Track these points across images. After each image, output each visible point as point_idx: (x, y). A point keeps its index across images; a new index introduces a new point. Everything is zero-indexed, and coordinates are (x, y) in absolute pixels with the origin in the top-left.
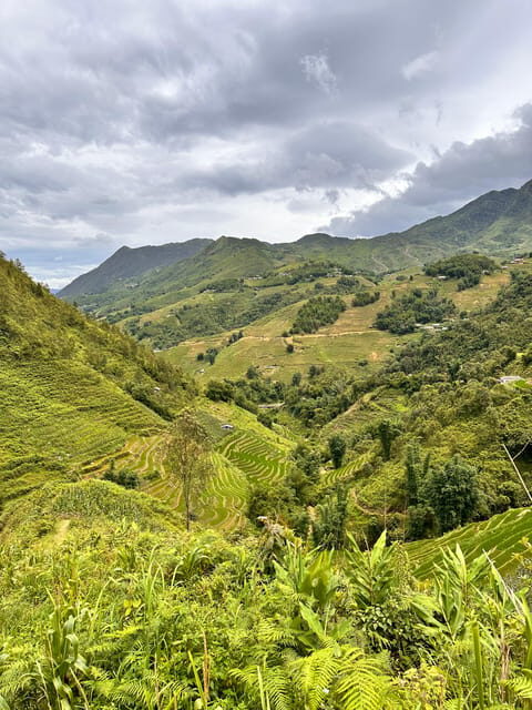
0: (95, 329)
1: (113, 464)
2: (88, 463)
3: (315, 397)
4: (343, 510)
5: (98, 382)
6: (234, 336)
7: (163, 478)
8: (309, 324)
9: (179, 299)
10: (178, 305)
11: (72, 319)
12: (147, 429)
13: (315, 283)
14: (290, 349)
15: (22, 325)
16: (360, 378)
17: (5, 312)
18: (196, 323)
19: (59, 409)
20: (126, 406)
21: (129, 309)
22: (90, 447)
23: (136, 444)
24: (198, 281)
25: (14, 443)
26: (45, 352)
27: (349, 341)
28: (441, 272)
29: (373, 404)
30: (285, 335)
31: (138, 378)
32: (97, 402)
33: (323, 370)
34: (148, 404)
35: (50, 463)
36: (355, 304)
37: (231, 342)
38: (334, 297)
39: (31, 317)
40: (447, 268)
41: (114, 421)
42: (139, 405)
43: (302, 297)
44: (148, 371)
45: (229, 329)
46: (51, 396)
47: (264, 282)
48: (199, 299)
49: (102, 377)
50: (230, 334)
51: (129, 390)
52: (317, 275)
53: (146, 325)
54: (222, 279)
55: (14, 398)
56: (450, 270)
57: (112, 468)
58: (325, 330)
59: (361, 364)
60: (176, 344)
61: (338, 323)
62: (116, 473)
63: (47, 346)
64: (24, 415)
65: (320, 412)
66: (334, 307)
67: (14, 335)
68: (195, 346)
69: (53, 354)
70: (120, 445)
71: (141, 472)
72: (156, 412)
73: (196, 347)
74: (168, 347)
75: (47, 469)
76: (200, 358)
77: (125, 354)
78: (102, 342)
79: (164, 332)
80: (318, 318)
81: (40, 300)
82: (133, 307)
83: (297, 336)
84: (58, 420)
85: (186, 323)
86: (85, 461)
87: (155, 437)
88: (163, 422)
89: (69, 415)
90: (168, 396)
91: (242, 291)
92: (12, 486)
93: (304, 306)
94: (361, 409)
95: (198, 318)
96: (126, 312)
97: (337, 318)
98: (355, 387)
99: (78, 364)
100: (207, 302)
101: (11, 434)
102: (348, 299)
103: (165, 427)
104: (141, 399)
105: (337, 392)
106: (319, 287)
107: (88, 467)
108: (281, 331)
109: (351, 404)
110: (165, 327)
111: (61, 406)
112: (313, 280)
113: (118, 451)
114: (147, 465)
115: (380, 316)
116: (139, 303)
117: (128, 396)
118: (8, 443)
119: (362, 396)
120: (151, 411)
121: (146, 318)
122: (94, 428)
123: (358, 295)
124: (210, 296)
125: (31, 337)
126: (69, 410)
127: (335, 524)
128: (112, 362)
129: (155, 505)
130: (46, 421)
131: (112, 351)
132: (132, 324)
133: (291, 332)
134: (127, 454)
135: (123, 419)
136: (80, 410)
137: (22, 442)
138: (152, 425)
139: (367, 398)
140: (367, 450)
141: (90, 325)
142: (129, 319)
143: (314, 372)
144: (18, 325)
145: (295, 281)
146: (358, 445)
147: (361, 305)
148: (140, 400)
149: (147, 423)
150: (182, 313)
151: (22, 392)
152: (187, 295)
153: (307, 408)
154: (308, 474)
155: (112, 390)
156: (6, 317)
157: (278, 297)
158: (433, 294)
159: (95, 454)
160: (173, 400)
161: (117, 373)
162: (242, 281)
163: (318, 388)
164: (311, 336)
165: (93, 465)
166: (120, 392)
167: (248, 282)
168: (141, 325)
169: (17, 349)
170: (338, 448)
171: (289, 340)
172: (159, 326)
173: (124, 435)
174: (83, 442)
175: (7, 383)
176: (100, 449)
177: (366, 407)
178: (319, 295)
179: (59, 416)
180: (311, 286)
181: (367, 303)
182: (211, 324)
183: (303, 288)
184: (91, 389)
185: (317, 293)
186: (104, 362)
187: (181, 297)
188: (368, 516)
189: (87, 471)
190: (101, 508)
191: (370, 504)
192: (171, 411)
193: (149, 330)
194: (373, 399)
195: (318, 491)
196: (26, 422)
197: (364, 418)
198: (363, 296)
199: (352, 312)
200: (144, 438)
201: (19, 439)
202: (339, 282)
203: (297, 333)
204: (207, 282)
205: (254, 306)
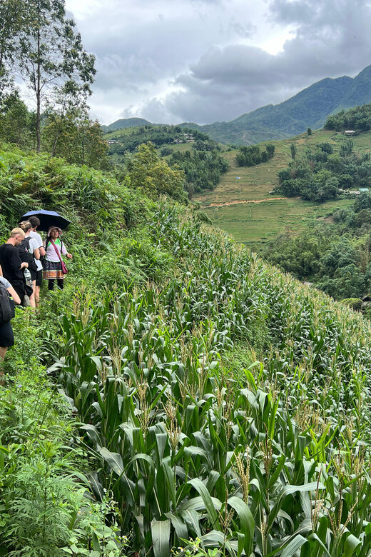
27: (243, 214)
28: (348, 125)
40: (355, 119)
56: (362, 121)
58: (201, 198)
61: (220, 189)
97: (217, 181)
106: (167, 153)
115: (283, 176)
123: (244, 150)
147: (249, 165)
158: (347, 150)
181: (258, 162)
198: (251, 151)
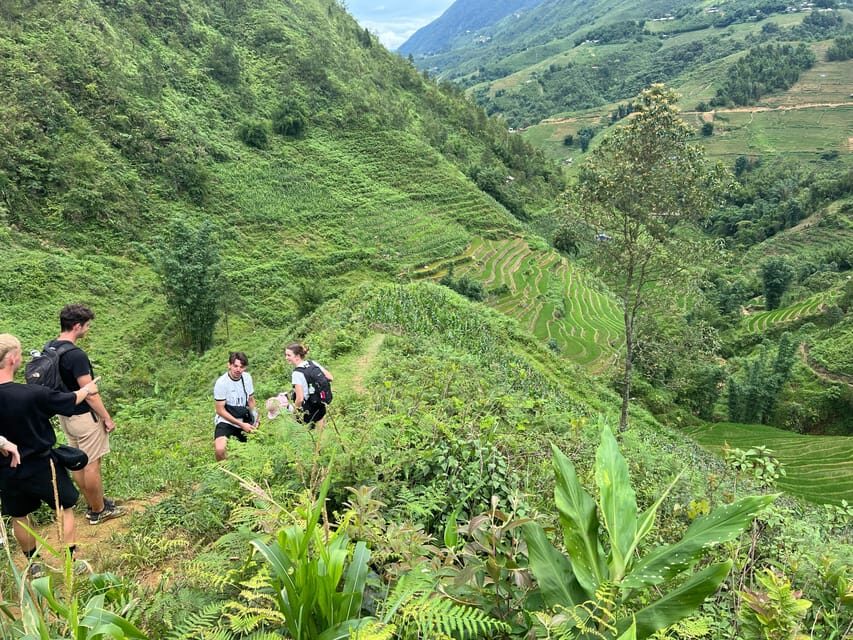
0: (434, 93)
1: (451, 269)
2: (421, 266)
3: (740, 204)
4: (785, 370)
5: (434, 163)
6: (621, 110)
7: (514, 295)
8: (745, 90)
9: (545, 57)
10: (542, 66)
11: (406, 78)
12: (495, 230)
13: (763, 23)
14: (707, 130)
15: (346, 81)
16: (824, 177)
17: (326, 64)
18: (566, 92)
19: (388, 195)
20: (471, 198)
21: (477, 73)
22: (424, 246)
23: (480, 248)
24: (572, 29)
25: (337, 232)
26: (372, 119)
27: (810, 119)
29: (845, 218)
30: (701, 108)
31: (486, 160)
32: (434, 189)
33: (758, 164)
34: (499, 197)
35: (376, 261)
36: (832, 57)
37: (615, 119)
38: (795, 45)
39: (356, 72)
41: (454, 216)
42: (486, 198)
43: (738, 47)
44: (498, 152)
45: (613, 100)
46: (380, 178)
47: (677, 24)
48: (574, 54)
49: (441, 157)
50: (614, 107)
51: (473, 176)
52: (768, 10)
53: (498, 95)
54: (612, 22)
55: (336, 177)
57: (451, 274)
58: (770, 99)
59: (826, 157)
60: (536, 122)
61: (795, 89)
62: (455, 280)
63: (376, 112)
64: (348, 200)
65: (747, 226)
66: (793, 62)
67: (336, 94)
68: (561, 124)
69: (382, 122)
70: (461, 248)
71: (487, 285)
72: (508, 208)
73: (564, 127)
74: (526, 125)
75: (373, 268)
76: (568, 142)
77: (470, 128)
78: (442, 111)
79: (521, 105)
80: (761, 81)
81: (368, 51)
82: (482, 70)
83: (720, 111)
84: (387, 209)
85: (552, 93)
86: (418, 263)
87: (504, 242)
88: (516, 222)
89: (400, 205)
90: (523, 189)
91: (640, 40)
92: (334, 284)
93: (741, 61)
94: (821, 225)
95: (569, 84)
96: (474, 78)
97: (795, 79)
98: (815, 189)
99: (412, 137)
100: (584, 60)
101: (333, 222)
102: (819, 48)
103: (519, 230)
104: (488, 188)
105: (781, 196)
106: (770, 29)
107: (421, 271)
108: (695, 102)
109: (803, 217)
110: (523, 99)
111: (390, 191)
112: (759, 19)
113: (457, 254)
114: (493, 277)
116: (490, 65)
117: (472, 184)
118: (329, 233)
119: (827, 204)
120: (501, 206)
121: (498, 84)
122: (430, 224)
123: (840, 42)
124: (590, 50)
125: (357, 99)
126: (400, 197)
127: (768, 388)
128: (453, 138)
129: (510, 329)
130: (373, 209)
131: (454, 124)
132: (480, 94)
133: (713, 104)
134: (469, 260)
135: (465, 214)
136: (414, 198)
137: (344, 232)
138: (502, 226)
139: (833, 208)
140: (827, 287)
141: (428, 87)
142: (477, 87)
143: (741, 167)
144: (340, 82)
145: (730, 21)
146: (811, 279)
147: (843, 59)
148: (488, 191)
149: (495, 222)
150: (547, 77)
151: (346, 171)
152: (556, 51)
153: (726, 220)
154: (725, 312)
155: (452, 175)
156: (327, 71)
157: (697, 48)
159: (429, 255)
160: (530, 195)
161: (459, 154)
162: (642, 24)
163: (748, 190)
164: (745, 110)
165: (427, 268)
166: (463, 178)
167: (652, 26)
168: (491, 95)
169: (339, 113)
170: (777, 281)
171: (708, 116)
172: (514, 96)
173: (466, 235)
174: (416, 239)
175: (329, 157)
176: (435, 251)
177: (830, 223)
178: (769, 42)
179: (387, 204)
180: (756, 29)
182: (589, 92)
183: (741, 31)
184: (427, 171)
185: (764, 39)
186: (444, 138)
187: (547, 53)
188: (824, 384)
189: (419, 276)
190: (434, 322)
191: (833, 367)
192: (527, 209)
193: (502, 102)
194: (845, 210)
195: (736, 338)
196: (349, 209)
197: (824, 239)
198: (849, 43)
199: (824, 71)
200: (490, 242)
201: (342, 229)
202: (806, 20)
203: (722, 104)
204: (587, 29)
205: (656, 63)
